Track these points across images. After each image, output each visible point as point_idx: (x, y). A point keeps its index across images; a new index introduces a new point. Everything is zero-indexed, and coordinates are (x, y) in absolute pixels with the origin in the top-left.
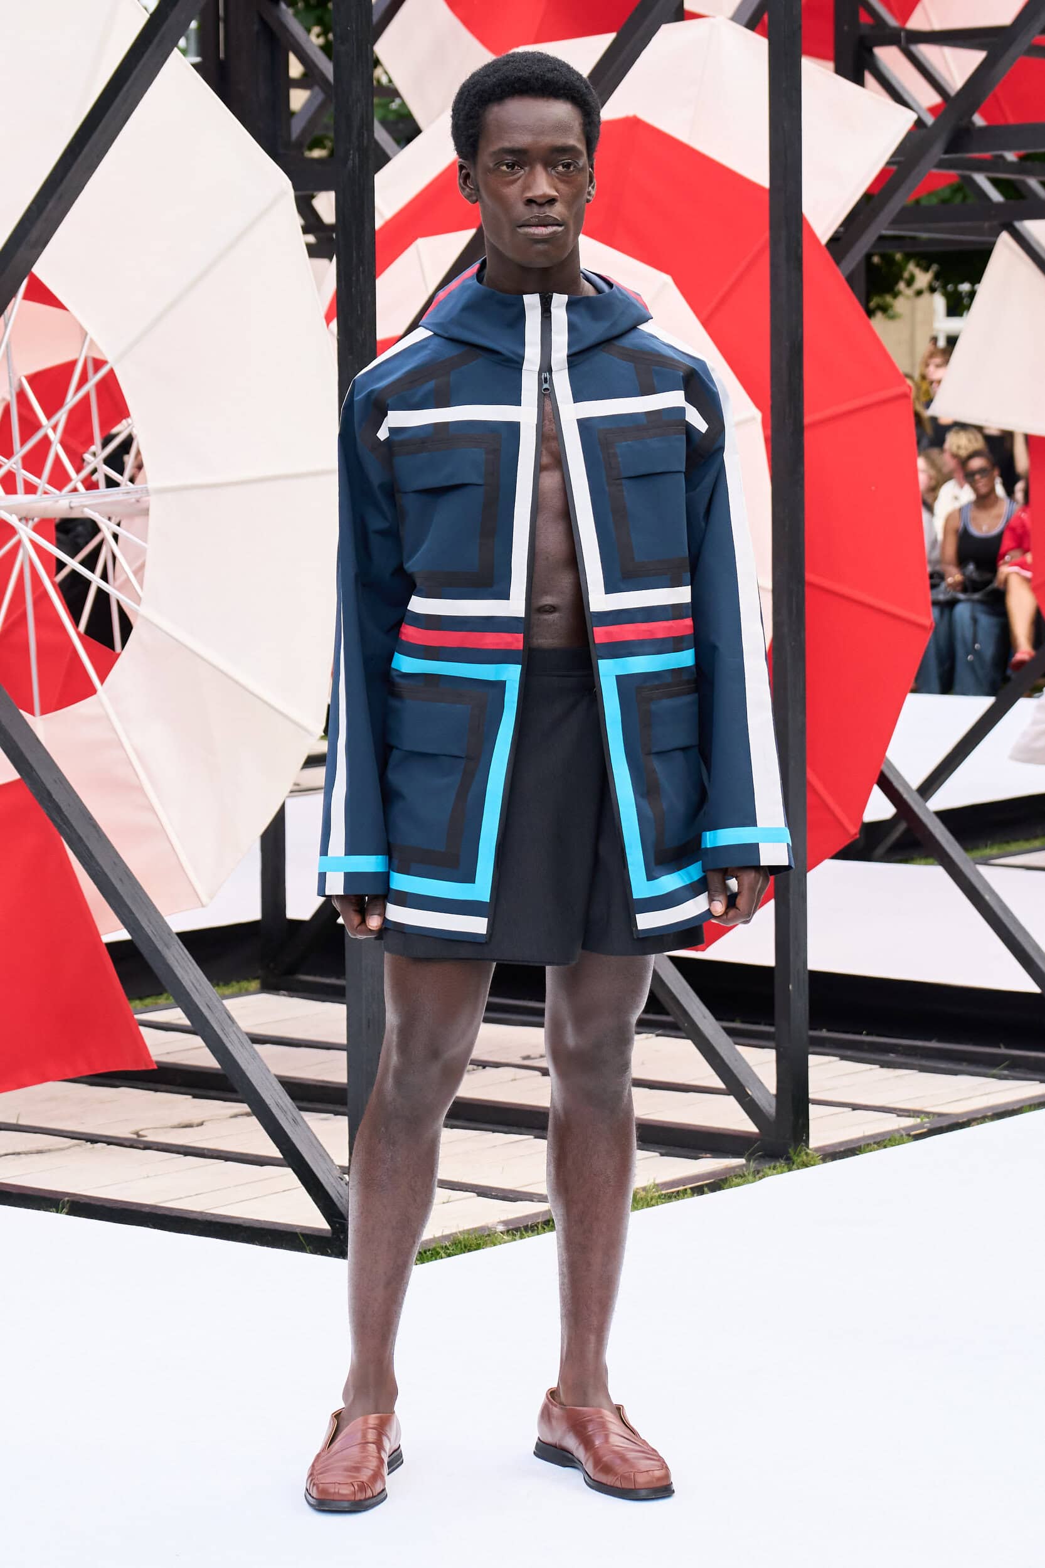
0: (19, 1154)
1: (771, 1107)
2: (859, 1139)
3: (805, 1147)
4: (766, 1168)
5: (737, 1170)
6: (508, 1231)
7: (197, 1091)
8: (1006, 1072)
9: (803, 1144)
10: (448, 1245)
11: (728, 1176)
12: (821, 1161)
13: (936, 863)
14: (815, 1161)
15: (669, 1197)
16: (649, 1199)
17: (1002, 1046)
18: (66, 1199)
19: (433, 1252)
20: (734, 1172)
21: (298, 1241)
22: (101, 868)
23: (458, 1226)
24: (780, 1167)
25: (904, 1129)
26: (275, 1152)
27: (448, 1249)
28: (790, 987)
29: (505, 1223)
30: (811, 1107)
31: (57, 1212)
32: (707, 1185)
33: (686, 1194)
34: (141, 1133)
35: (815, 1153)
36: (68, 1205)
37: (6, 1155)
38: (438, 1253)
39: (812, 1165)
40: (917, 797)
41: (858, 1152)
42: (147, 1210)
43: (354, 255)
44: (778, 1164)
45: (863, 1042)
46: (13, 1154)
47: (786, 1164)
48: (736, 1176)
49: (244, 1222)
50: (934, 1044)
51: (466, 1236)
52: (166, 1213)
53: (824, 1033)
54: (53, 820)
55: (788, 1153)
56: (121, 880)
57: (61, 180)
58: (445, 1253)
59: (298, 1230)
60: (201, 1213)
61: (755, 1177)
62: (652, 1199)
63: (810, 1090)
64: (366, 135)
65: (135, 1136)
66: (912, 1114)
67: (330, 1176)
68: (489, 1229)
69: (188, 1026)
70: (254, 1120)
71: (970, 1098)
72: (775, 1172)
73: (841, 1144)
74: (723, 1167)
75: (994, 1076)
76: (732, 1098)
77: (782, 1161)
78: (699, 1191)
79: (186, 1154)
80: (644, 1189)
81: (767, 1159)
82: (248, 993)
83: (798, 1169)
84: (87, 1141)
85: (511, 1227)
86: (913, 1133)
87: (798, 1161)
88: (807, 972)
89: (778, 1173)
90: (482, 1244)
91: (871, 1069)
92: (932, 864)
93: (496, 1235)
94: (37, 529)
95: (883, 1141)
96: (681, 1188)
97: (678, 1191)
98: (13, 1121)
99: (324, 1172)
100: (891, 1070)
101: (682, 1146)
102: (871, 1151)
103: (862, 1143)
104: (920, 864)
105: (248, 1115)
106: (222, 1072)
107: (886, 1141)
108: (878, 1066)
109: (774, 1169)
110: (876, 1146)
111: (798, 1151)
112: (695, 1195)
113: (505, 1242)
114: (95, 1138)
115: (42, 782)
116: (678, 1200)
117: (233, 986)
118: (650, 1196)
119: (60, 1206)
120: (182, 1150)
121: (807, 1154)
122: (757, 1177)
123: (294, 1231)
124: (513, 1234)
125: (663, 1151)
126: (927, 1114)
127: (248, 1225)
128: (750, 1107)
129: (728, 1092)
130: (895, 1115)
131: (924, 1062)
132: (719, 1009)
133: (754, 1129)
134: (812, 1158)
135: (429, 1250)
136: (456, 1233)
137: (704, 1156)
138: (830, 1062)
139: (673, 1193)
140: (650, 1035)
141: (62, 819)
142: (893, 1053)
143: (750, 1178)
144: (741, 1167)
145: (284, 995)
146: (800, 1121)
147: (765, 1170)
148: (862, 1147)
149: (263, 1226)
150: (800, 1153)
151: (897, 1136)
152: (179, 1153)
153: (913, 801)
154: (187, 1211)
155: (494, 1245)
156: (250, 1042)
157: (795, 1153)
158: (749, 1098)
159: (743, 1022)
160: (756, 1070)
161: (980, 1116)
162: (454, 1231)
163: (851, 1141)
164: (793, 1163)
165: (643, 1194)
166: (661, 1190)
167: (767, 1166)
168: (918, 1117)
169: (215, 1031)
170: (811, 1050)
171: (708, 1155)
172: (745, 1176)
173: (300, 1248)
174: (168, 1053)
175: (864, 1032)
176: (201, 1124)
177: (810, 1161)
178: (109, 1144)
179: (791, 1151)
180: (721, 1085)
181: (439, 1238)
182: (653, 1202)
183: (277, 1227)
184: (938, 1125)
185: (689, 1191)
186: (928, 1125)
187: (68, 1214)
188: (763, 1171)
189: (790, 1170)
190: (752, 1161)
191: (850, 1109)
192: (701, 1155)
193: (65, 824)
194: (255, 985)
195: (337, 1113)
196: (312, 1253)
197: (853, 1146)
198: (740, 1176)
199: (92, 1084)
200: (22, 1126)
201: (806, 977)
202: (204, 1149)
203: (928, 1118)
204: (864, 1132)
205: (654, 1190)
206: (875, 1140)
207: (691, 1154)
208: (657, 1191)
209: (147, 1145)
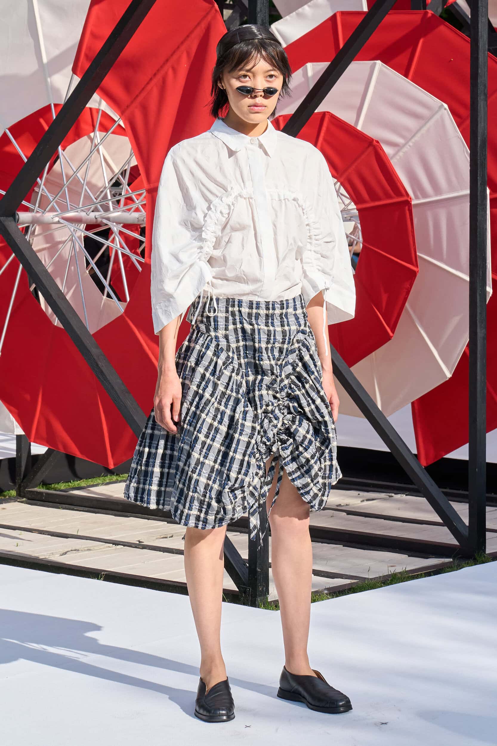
0: (78, 550)
1: (466, 532)
3: (483, 553)
5: (448, 564)
6: (329, 593)
9: (483, 551)
11: (443, 567)
12: (491, 560)
14: (489, 560)
15: (413, 577)
18: (103, 573)
20: (446, 565)
24: (471, 563)
28: (477, 470)
29: (328, 589)
30: (487, 533)
31: (98, 579)
32: (431, 571)
34: (141, 540)
35: (489, 556)
36: (104, 576)
37: (72, 550)
39: (486, 562)
42: (144, 579)
44: (469, 562)
46: (75, 550)
47: (473, 561)
48: (448, 568)
53: (493, 495)
55: (474, 556)
61: (458, 567)
62: (404, 578)
63: (487, 524)
65: (138, 542)
67: (239, 563)
68: (320, 592)
74: (441, 563)
76: (446, 528)
77: (471, 560)
78: (429, 574)
79: (165, 551)
80: (400, 573)
81: (464, 558)
83: (480, 564)
84: (114, 544)
85: (331, 591)
87: (480, 560)
88: (486, 463)
89: (469, 566)
93: (323, 595)
96: (419, 573)
97: (419, 575)
98: (76, 534)
101: (418, 552)
109: (467, 564)
112: (426, 576)
113: (327, 599)
114: (116, 542)
116: (418, 579)
119: (100, 576)
120: (162, 550)
121: (484, 556)
124: (333, 595)
125: (410, 554)
128: (455, 532)
129: (444, 524)
133: (457, 543)
134: (488, 558)
139: (415, 575)
143: (455, 568)
144: (450, 562)
146: (481, 541)
150: (481, 556)
152: (160, 551)
157: (478, 556)
158: (455, 527)
159: (450, 489)
164: (477, 561)
165: (399, 575)
166: (409, 573)
167: (464, 563)
170: (487, 503)
171: (432, 557)
172: (452, 567)
176: (172, 536)
177: (486, 560)
178: (124, 546)
179: (476, 556)
180: (438, 519)
182: (405, 579)
185: (423, 575)
187: (103, 580)
188: (461, 565)
189: (475, 565)
190: (456, 560)
192: (429, 557)
195: (241, 532)
196: (228, 602)
198: (450, 567)
199: (116, 515)
200: (80, 536)
201: (485, 465)
202: (173, 549)
205: (405, 574)
207: (425, 556)
208: (407, 574)
209: (144, 546)
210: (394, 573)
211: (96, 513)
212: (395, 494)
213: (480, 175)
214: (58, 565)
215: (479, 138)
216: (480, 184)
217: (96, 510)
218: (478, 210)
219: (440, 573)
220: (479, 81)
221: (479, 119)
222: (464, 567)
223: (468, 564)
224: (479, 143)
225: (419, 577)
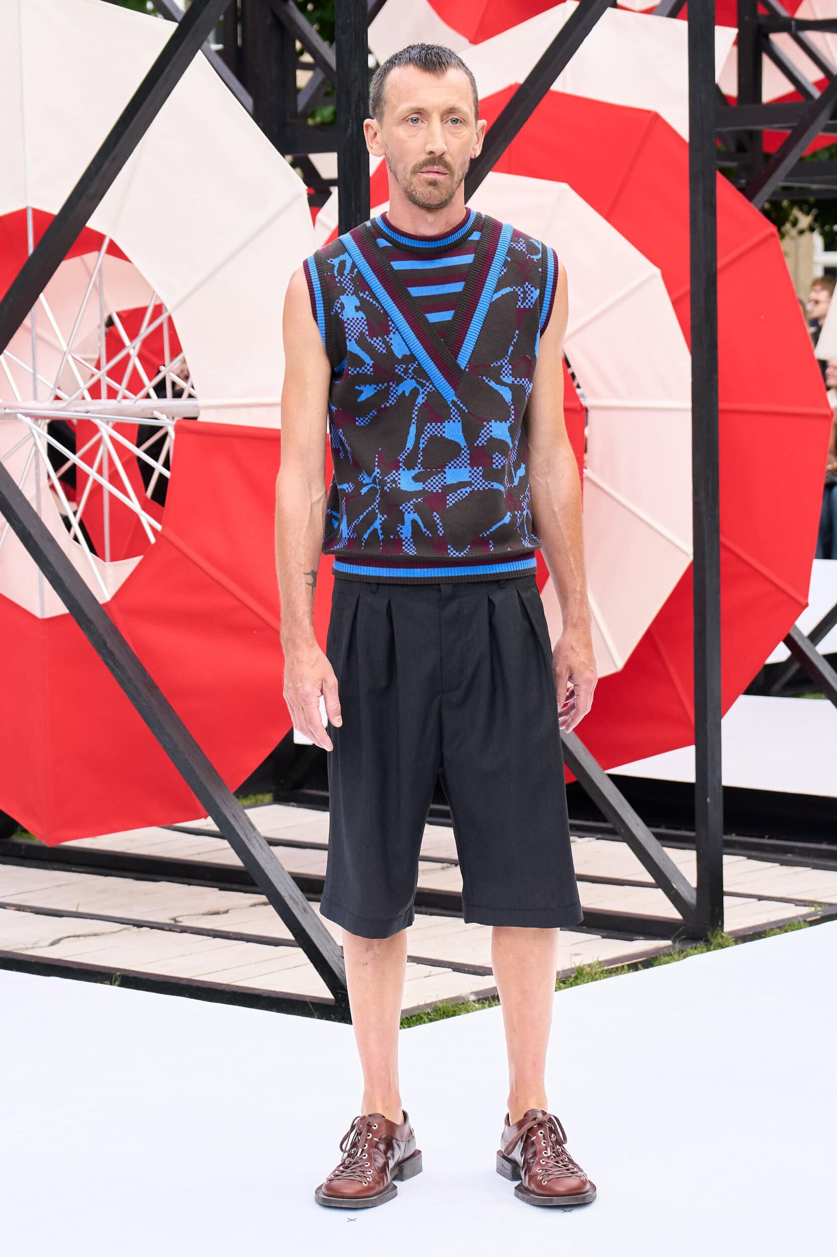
0: (79, 936)
1: (693, 898)
2: (765, 925)
3: (720, 932)
4: (688, 948)
5: (665, 950)
6: (478, 1000)
7: (222, 885)
9: (719, 928)
10: (430, 1011)
11: (658, 955)
12: (733, 943)
13: (823, 696)
14: (728, 943)
15: (611, 973)
16: (593, 974)
18: (118, 974)
19: (418, 1017)
20: (663, 952)
21: (307, 1009)
23: (437, 996)
24: (700, 947)
25: (802, 916)
26: (290, 936)
27: (430, 1015)
28: (708, 800)
29: (476, 993)
30: (725, 898)
31: (111, 985)
32: (640, 962)
33: (624, 969)
34: (178, 919)
35: (728, 936)
36: (119, 979)
37: (68, 937)
38: (422, 1018)
39: (727, 946)
40: (808, 642)
41: (764, 936)
42: (184, 982)
43: (353, 204)
44: (698, 945)
45: (766, 845)
46: (74, 936)
47: (705, 945)
48: (665, 955)
49: (263, 993)
50: (824, 846)
51: (445, 1004)
52: (200, 985)
53: (734, 837)
54: (107, 664)
55: (707, 935)
57: (115, 144)
58: (428, 1018)
59: (307, 1000)
60: (228, 985)
61: (679, 956)
62: (596, 974)
63: (724, 884)
64: (362, 108)
65: (173, 922)
66: (807, 904)
67: (333, 955)
68: (463, 998)
69: (217, 832)
70: (271, 908)
72: (696, 951)
73: (750, 928)
74: (653, 948)
76: (660, 892)
77: (702, 943)
78: (634, 967)
79: (215, 936)
80: (590, 965)
81: (689, 941)
82: (263, 804)
83: (715, 949)
84: (134, 925)
85: (481, 997)
86: (809, 919)
87: (716, 942)
88: (722, 788)
89: (698, 953)
90: (457, 1011)
91: (773, 867)
92: (820, 698)
93: (469, 1003)
95: (784, 926)
96: (620, 965)
97: (617, 968)
98: (74, 909)
99: (329, 953)
100: (789, 868)
101: (619, 930)
102: (774, 934)
103: (767, 928)
104: (809, 698)
105: (265, 904)
106: (246, 870)
107: (787, 926)
108: (777, 865)
110: (778, 930)
111: (714, 935)
112: (631, 970)
113: (476, 1010)
114: (140, 923)
115: (99, 633)
116: (617, 975)
117: (251, 799)
118: (594, 971)
119: (113, 979)
120: (211, 934)
121: (722, 937)
122: (682, 955)
123: (304, 1000)
124: (483, 1003)
125: (604, 934)
126: (820, 904)
127: (266, 995)
128: (675, 898)
129: (656, 885)
130: (793, 905)
131: (816, 861)
132: (649, 818)
133: (677, 916)
134: (727, 940)
135: (414, 1016)
136: (436, 1002)
137: (638, 938)
138: (739, 861)
139: (613, 969)
140: (591, 839)
141: (115, 664)
142: (790, 853)
143: (676, 956)
144: (668, 947)
145: (293, 806)
146: (716, 910)
147: (688, 950)
148: (767, 931)
149: (278, 996)
150: (717, 935)
151: (796, 922)
152: (209, 935)
153: (805, 645)
154: (217, 983)
155: (468, 1013)
156: (268, 845)
157: (712, 938)
158: (673, 892)
159: (667, 828)
160: (678, 866)
162: (435, 1000)
163: (759, 926)
164: (711, 944)
165: (588, 969)
166: (604, 966)
168: (813, 906)
169: (239, 836)
170: (726, 850)
171: (642, 938)
172: (671, 955)
173: (309, 1014)
174: (199, 854)
175: (766, 836)
176: (227, 912)
177: (725, 942)
178: (152, 928)
179: (709, 934)
180: (651, 880)
181: (422, 1006)
182: (597, 976)
183: (290, 997)
184: (829, 913)
185: (626, 967)
186: (820, 912)
187: (119, 986)
188: (686, 951)
189: (708, 950)
190: (677, 943)
191: (756, 900)
192: (635, 938)
194: (268, 797)
196: (319, 1018)
197: (760, 930)
198: (667, 955)
199: (139, 879)
200: (81, 913)
201: (721, 792)
202: (229, 932)
203: (821, 907)
204: (768, 919)
205: (597, 966)
206: (777, 926)
207: (628, 937)
208: (600, 967)
209: (183, 929)
210: (579, 967)
211: (106, 875)
212: (580, 837)
214: (47, 962)
217: (107, 872)
219: (652, 966)
222: (690, 955)
223: (696, 948)
225: (620, 970)
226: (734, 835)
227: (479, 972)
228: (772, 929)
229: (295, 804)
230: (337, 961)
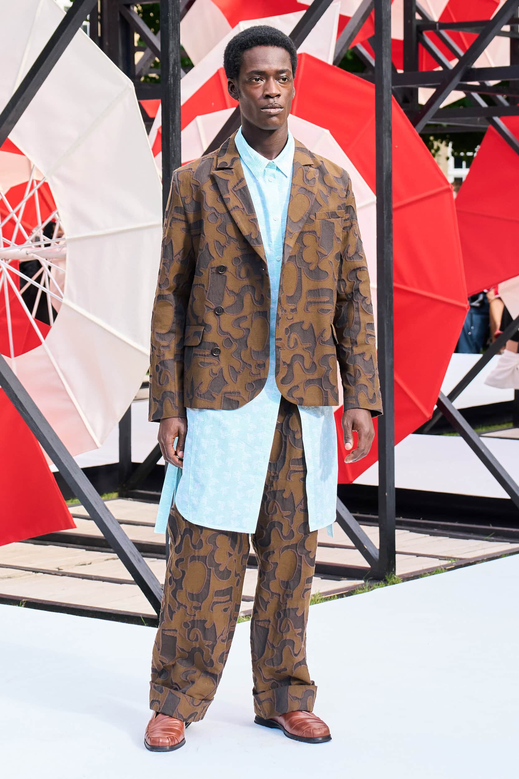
1: (377, 554)
2: (420, 571)
3: (393, 575)
5: (360, 586)
6: (246, 616)
7: (87, 547)
8: (493, 538)
9: (392, 573)
11: (355, 589)
12: (402, 581)
15: (326, 599)
16: (316, 601)
17: (491, 525)
18: (24, 600)
20: (358, 587)
21: (140, 621)
22: (42, 433)
24: (382, 584)
25: (443, 566)
26: (130, 577)
28: (386, 494)
29: (244, 612)
30: (397, 556)
31: (19, 606)
32: (345, 593)
33: (335, 597)
34: (60, 568)
35: (399, 578)
36: (24, 603)
40: (447, 399)
41: (420, 577)
42: (64, 605)
44: (380, 583)
45: (421, 523)
47: (384, 583)
48: (359, 589)
49: (113, 611)
50: (456, 524)
52: (74, 607)
53: (401, 519)
56: (52, 440)
57: (24, 90)
59: (141, 615)
60: (91, 607)
61: (369, 590)
62: (317, 600)
63: (396, 547)
64: (176, 68)
65: (57, 570)
66: (447, 559)
67: (157, 588)
70: (119, 561)
71: (476, 551)
72: (379, 587)
73: (411, 573)
74: (353, 585)
75: (487, 540)
76: (357, 551)
77: (382, 582)
78: (341, 596)
79: (82, 578)
81: (375, 580)
82: (112, 499)
83: (390, 585)
84: (33, 572)
85: (247, 614)
86: (448, 568)
87: (390, 582)
88: (395, 489)
89: (380, 587)
91: (425, 537)
94: (11, 264)
96: (332, 595)
97: (331, 597)
99: (154, 586)
100: (435, 537)
101: (331, 574)
102: (426, 576)
103: (422, 573)
105: (114, 559)
106: (104, 538)
107: (434, 572)
108: (428, 535)
109: (378, 585)
110: (429, 574)
112: (339, 598)
113: (244, 622)
114: (36, 570)
115: (13, 390)
117: (105, 496)
118: (316, 599)
119: (21, 603)
120: (81, 576)
121: (395, 578)
123: (139, 616)
124: (248, 618)
125: (323, 577)
126: (454, 559)
127: (115, 613)
128: (366, 555)
129: (355, 548)
130: (438, 559)
131: (451, 533)
133: (367, 565)
134: (398, 580)
137: (343, 579)
138: (405, 533)
139: (328, 597)
141: (22, 409)
142: (436, 528)
143: (367, 590)
144: (362, 585)
145: (131, 500)
146: (391, 562)
148: (422, 575)
149: (122, 613)
150: (391, 577)
151: (440, 570)
152: (79, 578)
153: (446, 402)
154: (84, 606)
157: (388, 578)
158: (365, 550)
159: (360, 513)
160: (369, 536)
161: (480, 559)
163: (417, 572)
164: (388, 583)
166: (323, 595)
168: (450, 560)
170: (397, 527)
171: (345, 579)
172: (363, 589)
173: (141, 624)
175: (421, 519)
176: (90, 564)
177: (396, 582)
178: (44, 573)
179: (386, 577)
180: (352, 544)
182: (318, 601)
183: (131, 614)
184: (460, 564)
185: (336, 597)
186: (454, 563)
187: (24, 607)
188: (373, 586)
189: (386, 586)
190: (367, 581)
191: (416, 556)
193: (23, 411)
194: (115, 495)
195: (158, 558)
196: (147, 626)
197: (418, 574)
198: (361, 589)
199: (35, 544)
201: (394, 491)
202: (92, 576)
203: (455, 560)
204: (423, 568)
205: (319, 596)
206: (428, 571)
207: (336, 578)
208: (320, 596)
209: (63, 574)
213: (386, 208)
215: (384, 173)
216: (387, 218)
218: (385, 243)
219: (352, 595)
220: (384, 118)
221: (384, 155)
222: (375, 588)
224: (385, 178)
225: (332, 598)
226: (401, 518)
227: (246, 600)
228: (425, 574)
229: (131, 499)
230: (159, 592)
